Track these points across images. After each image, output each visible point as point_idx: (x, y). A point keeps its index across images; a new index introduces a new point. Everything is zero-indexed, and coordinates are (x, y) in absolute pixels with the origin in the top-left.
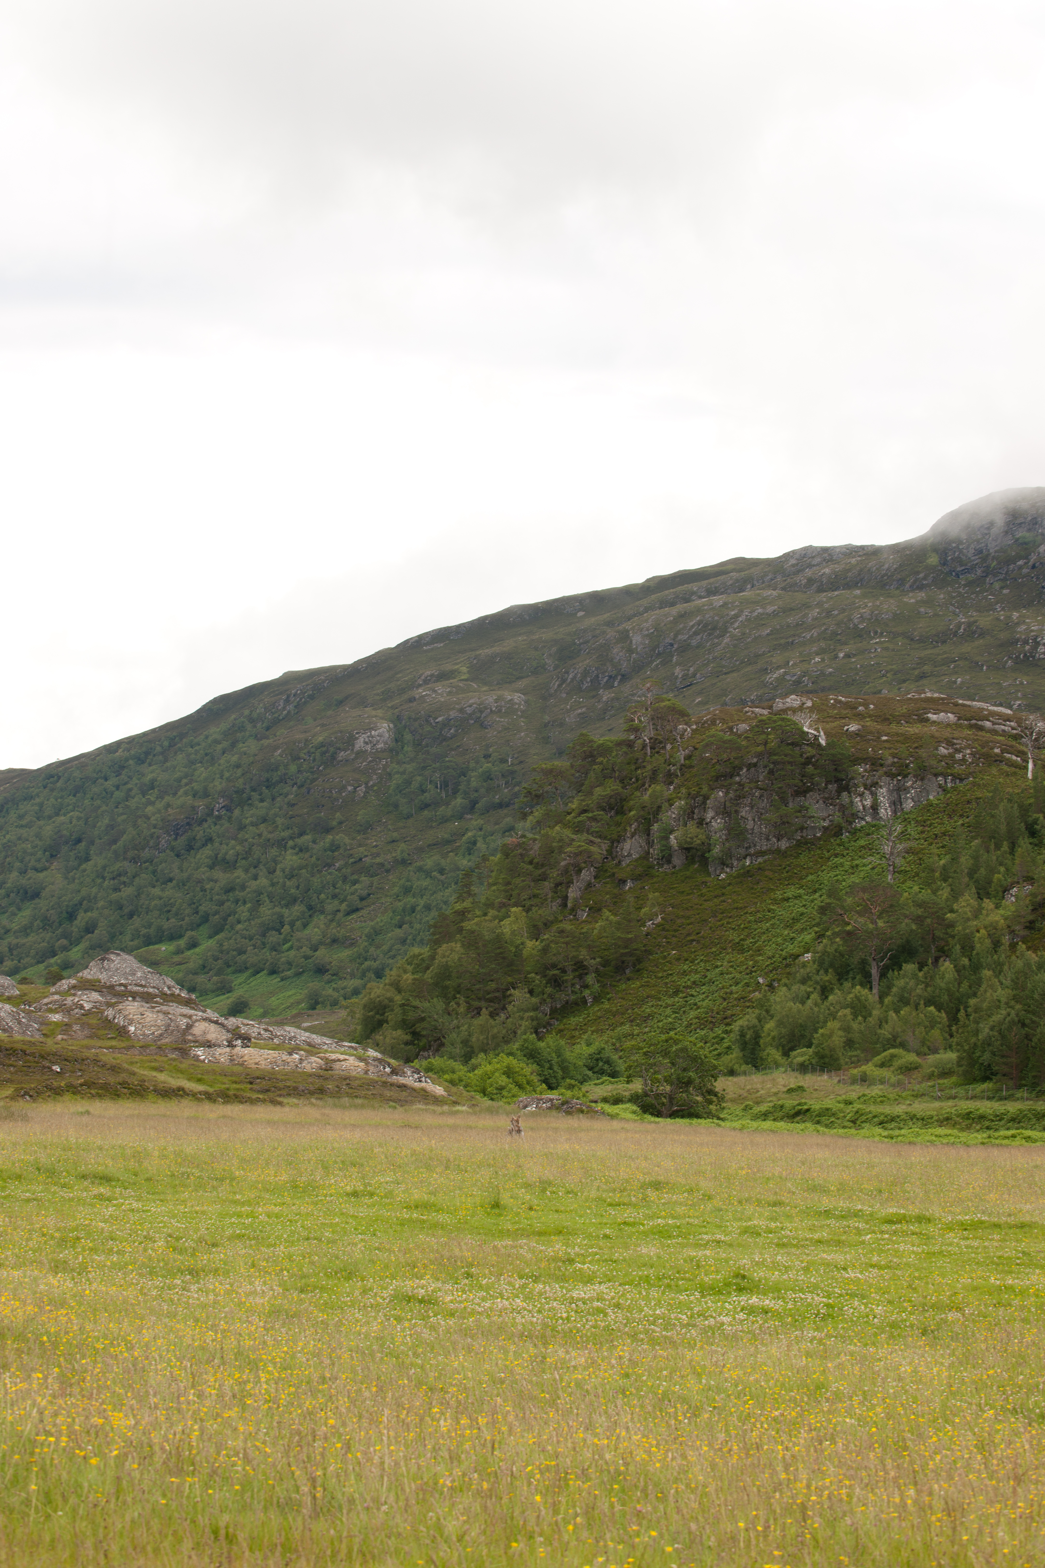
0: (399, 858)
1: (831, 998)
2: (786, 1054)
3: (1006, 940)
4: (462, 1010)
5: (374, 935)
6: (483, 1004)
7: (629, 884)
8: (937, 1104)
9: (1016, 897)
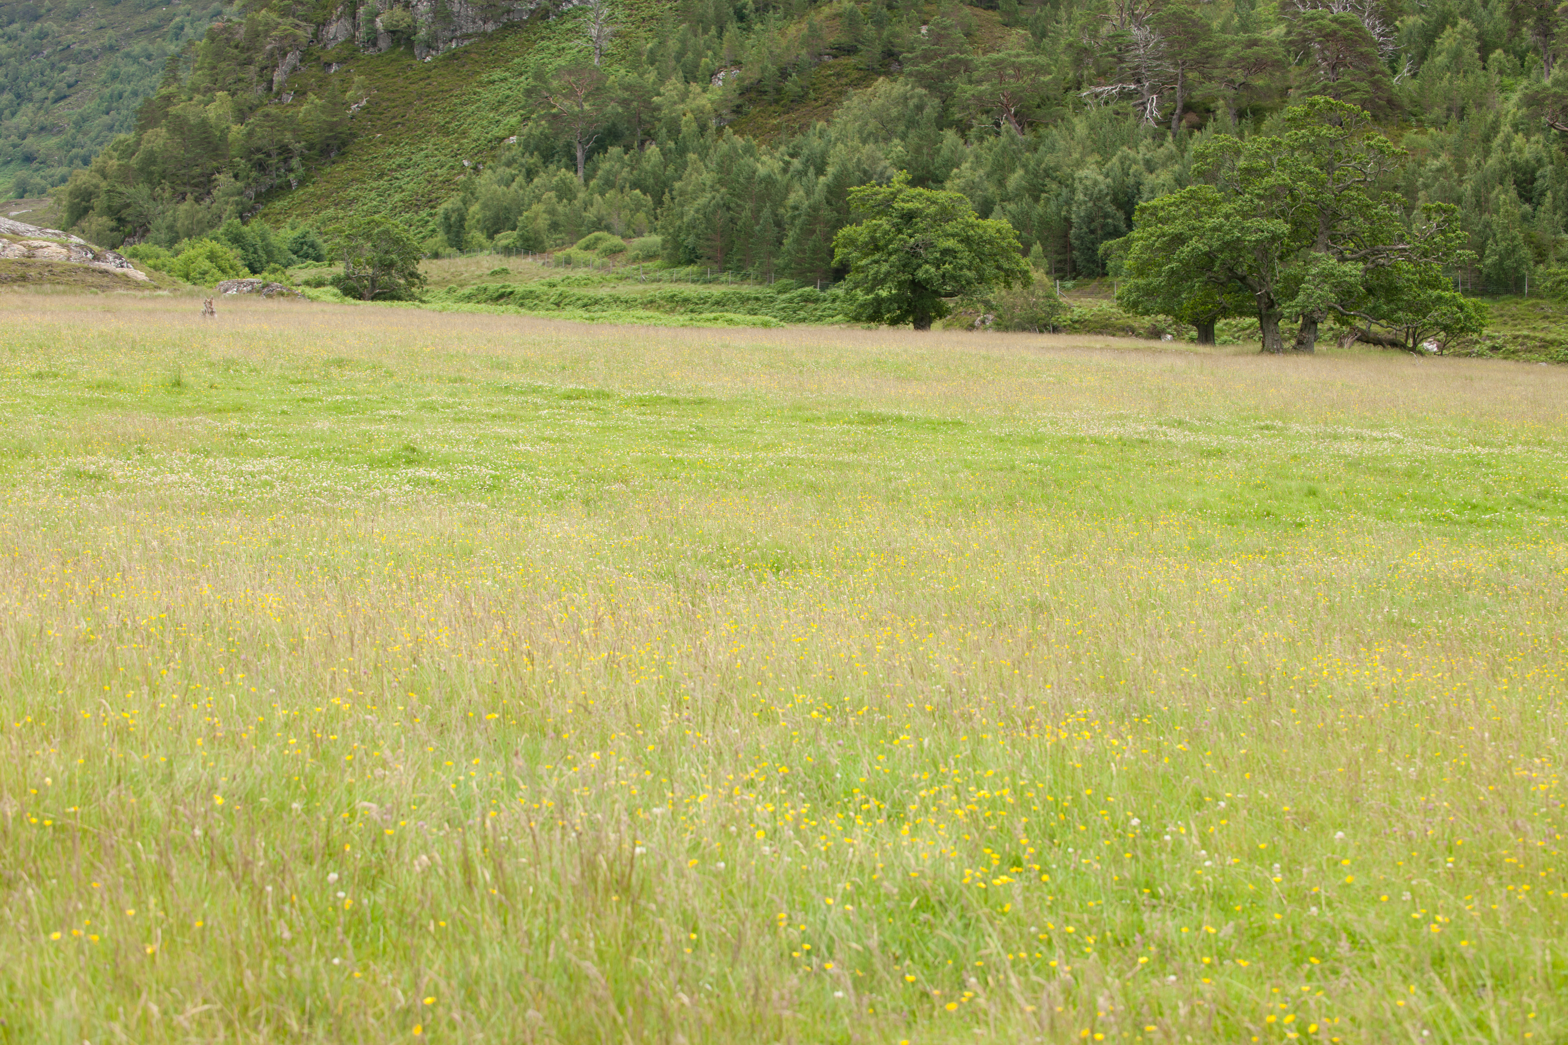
0: (107, 44)
1: (536, 180)
2: (491, 237)
3: (713, 124)
4: (167, 195)
5: (81, 123)
6: (188, 189)
7: (334, 68)
8: (641, 287)
9: (724, 81)
